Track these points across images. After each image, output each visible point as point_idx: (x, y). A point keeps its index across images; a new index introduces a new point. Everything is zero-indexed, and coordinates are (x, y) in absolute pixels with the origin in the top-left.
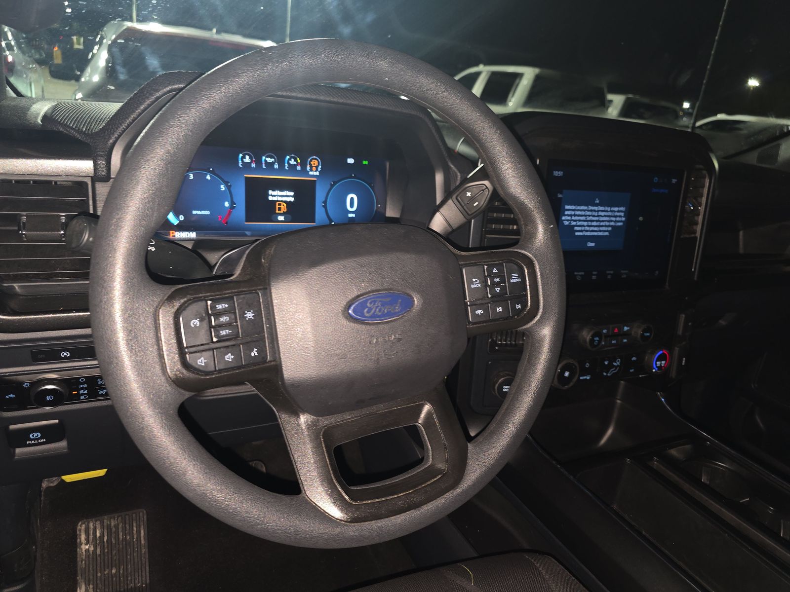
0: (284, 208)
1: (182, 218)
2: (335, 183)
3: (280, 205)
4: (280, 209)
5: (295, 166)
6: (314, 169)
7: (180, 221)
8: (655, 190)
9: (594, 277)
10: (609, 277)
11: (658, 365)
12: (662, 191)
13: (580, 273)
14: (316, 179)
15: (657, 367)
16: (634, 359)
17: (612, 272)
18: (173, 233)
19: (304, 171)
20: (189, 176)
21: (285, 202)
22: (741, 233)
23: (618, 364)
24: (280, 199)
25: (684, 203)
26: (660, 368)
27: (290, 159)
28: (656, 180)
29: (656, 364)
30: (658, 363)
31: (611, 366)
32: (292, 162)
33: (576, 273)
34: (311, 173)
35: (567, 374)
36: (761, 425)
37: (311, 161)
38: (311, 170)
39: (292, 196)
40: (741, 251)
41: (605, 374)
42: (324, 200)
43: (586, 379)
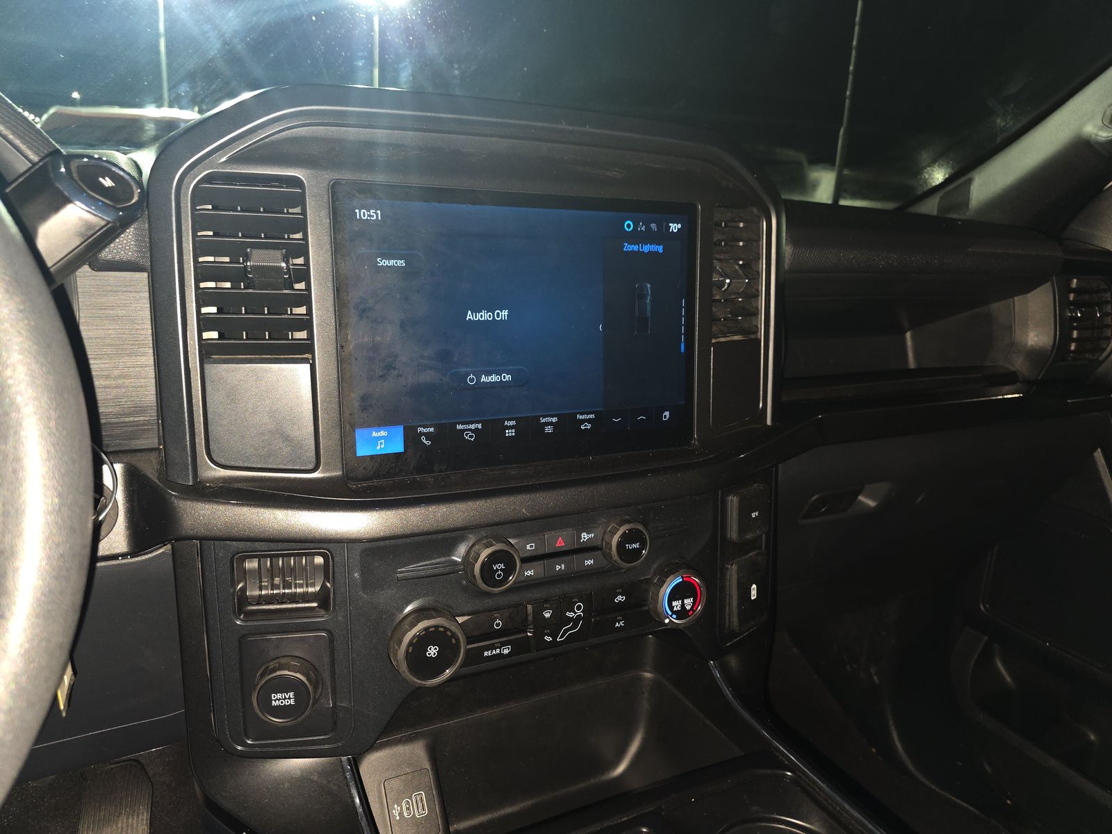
8: (628, 247)
9: (510, 433)
10: (549, 429)
11: (675, 609)
12: (647, 248)
13: (473, 427)
15: (674, 612)
16: (620, 598)
17: (554, 420)
22: (908, 335)
23: (579, 613)
25: (708, 270)
26: (682, 613)
28: (629, 226)
29: (671, 608)
30: (677, 604)
31: (560, 620)
33: (459, 427)
35: (432, 651)
36: (1009, 679)
40: (912, 364)
41: (548, 639)
43: (500, 656)
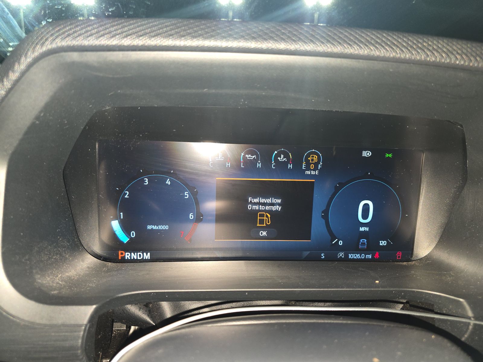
0: (267, 220)
1: (133, 234)
2: (342, 185)
3: (262, 215)
4: (262, 221)
5: (285, 164)
6: (312, 166)
7: (131, 239)
14: (314, 180)
18: (122, 254)
19: (298, 170)
20: (144, 181)
21: (270, 212)
24: (262, 208)
27: (278, 155)
32: (282, 158)
34: (308, 172)
37: (308, 156)
38: (308, 168)
39: (279, 205)
42: (324, 208)
